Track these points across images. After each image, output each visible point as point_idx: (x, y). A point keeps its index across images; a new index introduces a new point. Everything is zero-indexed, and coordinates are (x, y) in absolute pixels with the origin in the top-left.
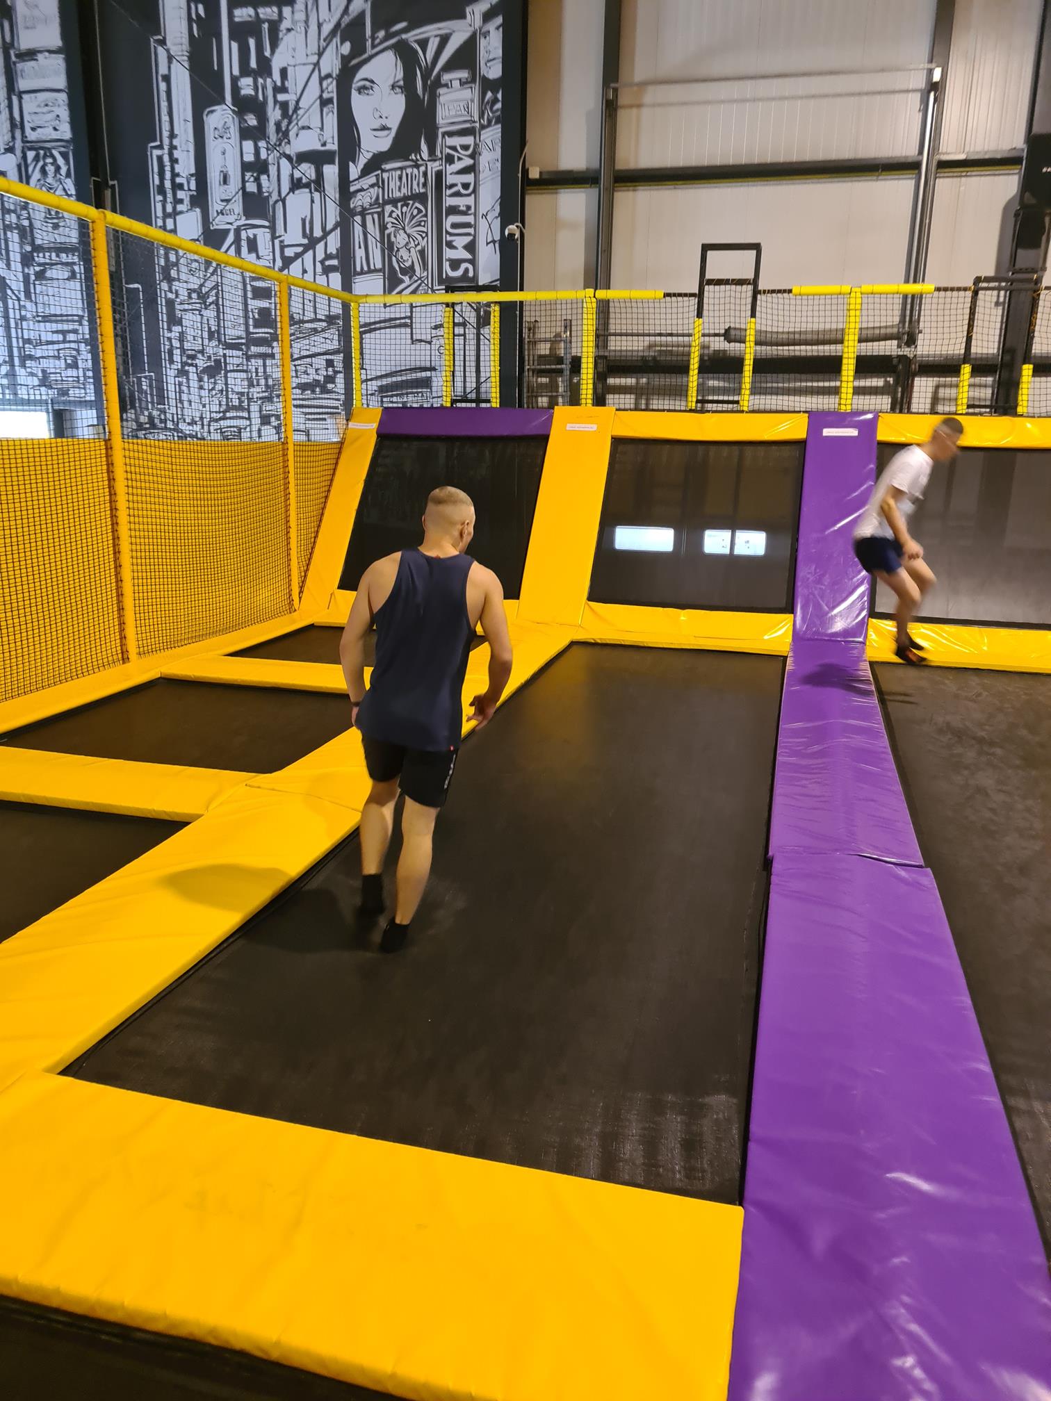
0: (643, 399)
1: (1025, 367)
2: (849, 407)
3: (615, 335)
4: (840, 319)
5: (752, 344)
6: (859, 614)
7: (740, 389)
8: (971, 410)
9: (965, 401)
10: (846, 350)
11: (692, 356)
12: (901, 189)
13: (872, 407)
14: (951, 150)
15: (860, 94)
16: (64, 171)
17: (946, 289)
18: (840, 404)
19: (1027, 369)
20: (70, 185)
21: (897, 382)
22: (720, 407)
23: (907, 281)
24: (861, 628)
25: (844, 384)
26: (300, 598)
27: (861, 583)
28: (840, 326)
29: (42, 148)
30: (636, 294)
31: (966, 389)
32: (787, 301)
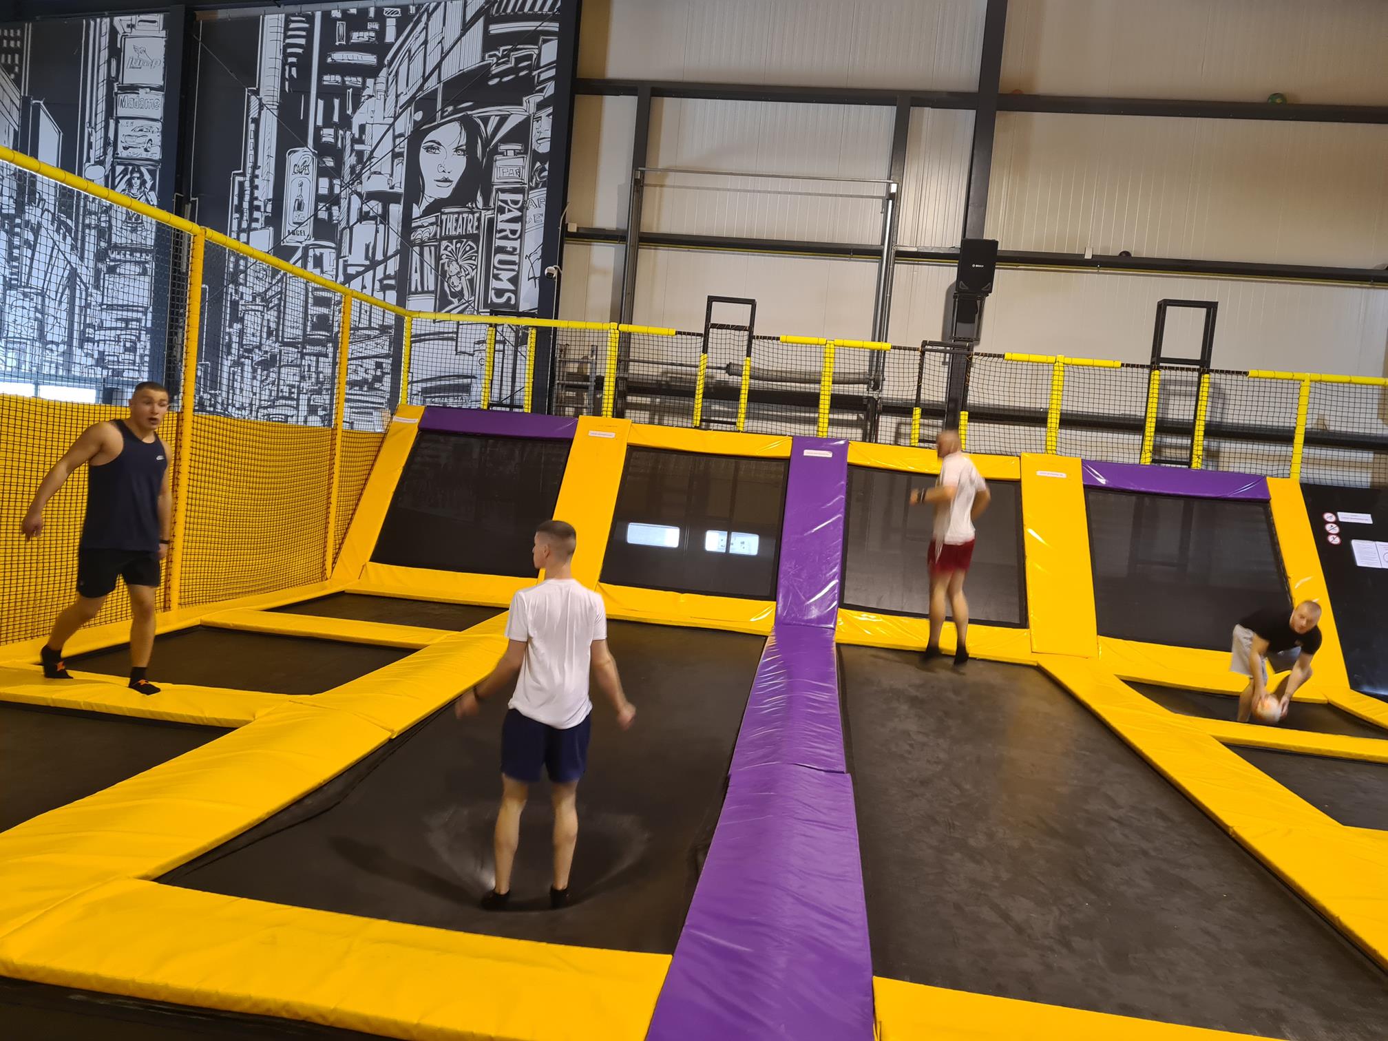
0: (657, 415)
1: (962, 413)
2: (825, 434)
3: (634, 361)
4: (818, 364)
5: (748, 378)
6: (830, 605)
7: (737, 413)
8: (922, 444)
9: (917, 436)
10: (822, 388)
11: (698, 383)
12: (867, 270)
13: (844, 436)
14: (906, 242)
15: (836, 195)
16: (149, 185)
17: (900, 348)
18: (818, 431)
19: (964, 415)
20: (153, 197)
21: (867, 418)
22: (720, 426)
23: (873, 340)
24: (831, 617)
25: (821, 416)
26: (333, 568)
27: (833, 579)
28: (818, 369)
29: (130, 164)
30: (652, 330)
31: (917, 426)
32: (776, 346)
